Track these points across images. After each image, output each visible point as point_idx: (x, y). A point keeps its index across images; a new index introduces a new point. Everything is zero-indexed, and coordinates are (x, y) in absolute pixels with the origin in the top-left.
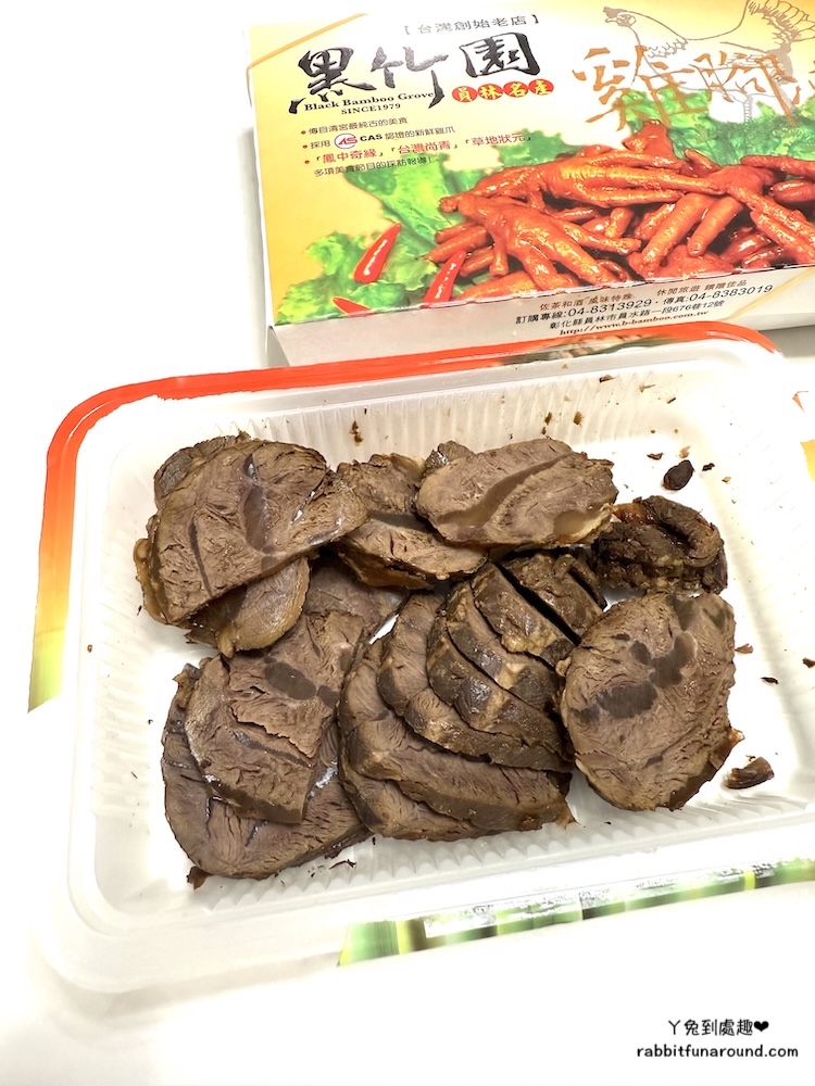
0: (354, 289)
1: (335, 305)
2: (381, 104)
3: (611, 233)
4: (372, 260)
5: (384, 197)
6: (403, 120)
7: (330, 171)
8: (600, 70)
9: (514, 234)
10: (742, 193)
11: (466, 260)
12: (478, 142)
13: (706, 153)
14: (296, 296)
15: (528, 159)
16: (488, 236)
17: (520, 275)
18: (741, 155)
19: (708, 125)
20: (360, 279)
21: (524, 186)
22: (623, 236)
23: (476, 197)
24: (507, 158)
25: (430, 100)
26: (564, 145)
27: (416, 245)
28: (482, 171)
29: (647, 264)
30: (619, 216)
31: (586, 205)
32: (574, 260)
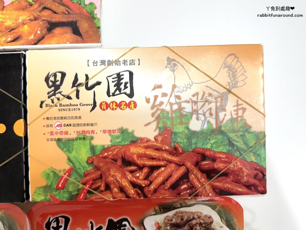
0: (56, 192)
1: (49, 197)
2: (73, 107)
3: (141, 178)
4: (62, 181)
5: (69, 154)
6: (80, 117)
7: (52, 140)
8: (156, 97)
9: (110, 175)
10: (189, 164)
11: (92, 184)
12: (104, 132)
13: (182, 145)
14: (38, 192)
15: (120, 142)
16: (101, 175)
17: (108, 192)
18: (193, 147)
19: (186, 131)
20: (58, 189)
21: (117, 154)
22: (145, 179)
23: (100, 157)
24: (113, 141)
25: (91, 107)
26: (134, 136)
27: (77, 176)
28: (104, 146)
29: (150, 191)
30: (146, 170)
31: (135, 164)
32: (127, 187)
